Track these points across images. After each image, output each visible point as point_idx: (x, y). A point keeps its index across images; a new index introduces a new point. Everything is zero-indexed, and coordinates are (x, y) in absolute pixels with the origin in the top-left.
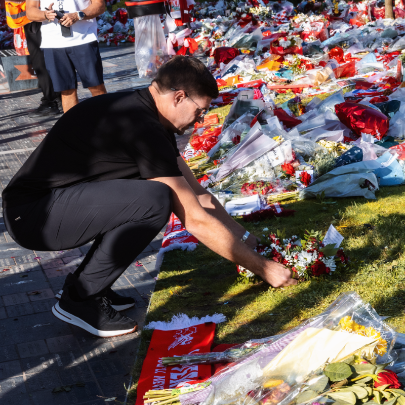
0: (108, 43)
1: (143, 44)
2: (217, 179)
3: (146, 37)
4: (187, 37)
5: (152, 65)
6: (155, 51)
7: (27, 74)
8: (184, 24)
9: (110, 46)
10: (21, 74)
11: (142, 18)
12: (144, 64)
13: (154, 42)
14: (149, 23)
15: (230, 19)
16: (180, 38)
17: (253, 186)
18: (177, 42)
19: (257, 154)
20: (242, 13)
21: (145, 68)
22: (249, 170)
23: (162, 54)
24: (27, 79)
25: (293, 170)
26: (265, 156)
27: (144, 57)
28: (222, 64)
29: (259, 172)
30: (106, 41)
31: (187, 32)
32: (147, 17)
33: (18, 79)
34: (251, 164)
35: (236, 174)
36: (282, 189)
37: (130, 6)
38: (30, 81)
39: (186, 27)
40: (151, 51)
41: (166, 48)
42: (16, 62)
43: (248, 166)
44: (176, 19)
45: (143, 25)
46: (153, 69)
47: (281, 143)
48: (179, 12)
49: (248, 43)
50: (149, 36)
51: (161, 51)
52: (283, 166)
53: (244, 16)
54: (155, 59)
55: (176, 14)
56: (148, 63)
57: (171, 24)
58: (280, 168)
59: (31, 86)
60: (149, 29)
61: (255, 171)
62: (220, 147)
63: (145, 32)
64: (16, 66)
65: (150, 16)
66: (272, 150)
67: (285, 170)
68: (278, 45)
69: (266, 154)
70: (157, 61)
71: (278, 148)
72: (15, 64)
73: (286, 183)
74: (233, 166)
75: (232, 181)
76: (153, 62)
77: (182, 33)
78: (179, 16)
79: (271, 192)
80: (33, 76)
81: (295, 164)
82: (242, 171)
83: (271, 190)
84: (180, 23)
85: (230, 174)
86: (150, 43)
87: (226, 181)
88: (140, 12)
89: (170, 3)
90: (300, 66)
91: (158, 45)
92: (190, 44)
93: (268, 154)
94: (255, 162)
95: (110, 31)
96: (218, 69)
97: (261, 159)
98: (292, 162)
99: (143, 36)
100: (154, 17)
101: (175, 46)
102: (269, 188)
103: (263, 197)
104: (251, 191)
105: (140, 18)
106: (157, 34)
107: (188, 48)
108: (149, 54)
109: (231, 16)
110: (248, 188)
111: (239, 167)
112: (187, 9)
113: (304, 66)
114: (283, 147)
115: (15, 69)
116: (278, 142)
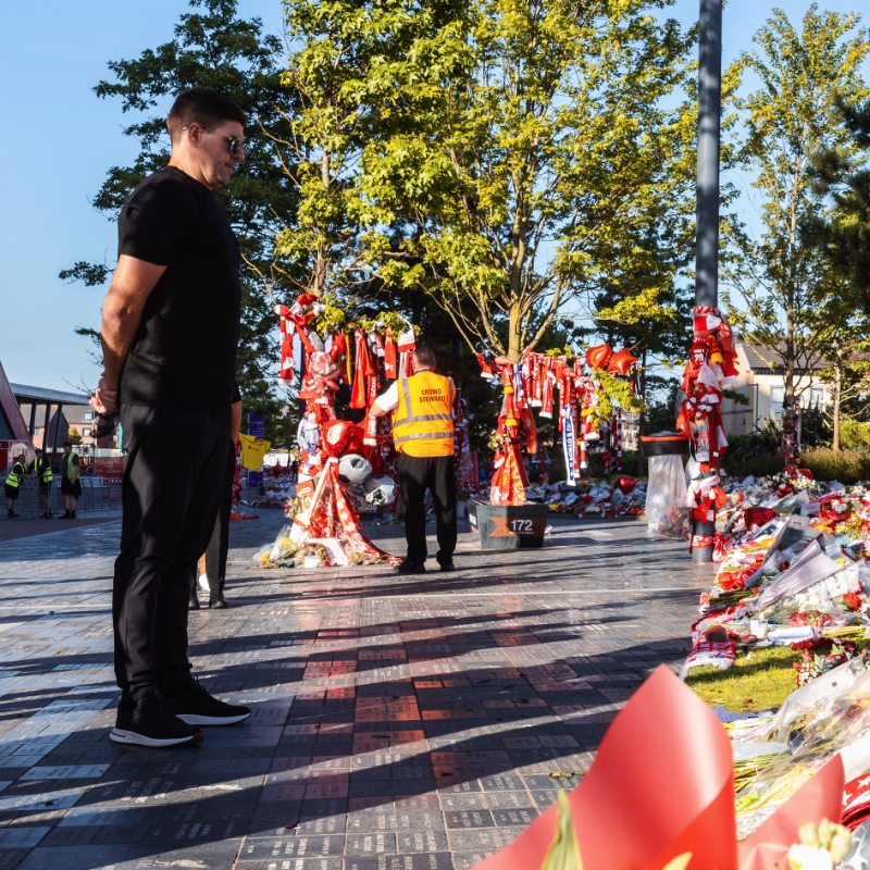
0: (603, 515)
1: (657, 490)
2: (757, 608)
3: (663, 482)
4: (713, 487)
5: (666, 517)
6: (671, 500)
7: (505, 529)
8: (712, 470)
9: (606, 518)
10: (498, 529)
11: (660, 457)
12: (656, 516)
13: (672, 489)
14: (668, 465)
15: (764, 489)
16: (705, 488)
17: (805, 616)
18: (700, 493)
19: (811, 579)
20: (780, 483)
21: (657, 520)
22: (800, 598)
23: (681, 505)
24: (504, 535)
25: (859, 603)
26: (822, 583)
27: (658, 506)
28: (755, 526)
29: (813, 600)
30: (601, 512)
31: (714, 480)
32: (666, 456)
33: (493, 534)
34: (804, 591)
35: (783, 601)
36: (844, 622)
37: (647, 442)
38: (507, 538)
39: (714, 473)
40: (667, 500)
41: (685, 498)
42: (494, 512)
43: (800, 592)
44: (702, 463)
45: (660, 467)
46: (667, 523)
47: (845, 568)
48: (707, 454)
49: (789, 508)
50: (667, 480)
51: (680, 502)
52: (846, 596)
53: (783, 486)
54: (670, 510)
55: (703, 456)
56: (660, 516)
57: (694, 468)
58: (841, 600)
59: (508, 544)
60: (667, 473)
61: (808, 599)
62: (763, 574)
63: (661, 475)
64: (492, 518)
65: (671, 456)
66: (833, 574)
67: (847, 602)
68: (830, 509)
69: (824, 579)
70: (673, 513)
71: (841, 573)
72: (492, 515)
73: (849, 615)
74: (779, 593)
75: (777, 611)
76: (669, 514)
77: (709, 481)
78: (707, 459)
79: (828, 625)
80: (511, 533)
81: (861, 597)
82: (791, 599)
83: (827, 622)
84: (707, 468)
85: (775, 602)
86: (666, 490)
87: (770, 610)
88: (658, 450)
89: (697, 443)
90: (860, 527)
91: (676, 493)
92: (717, 495)
93: (827, 581)
94: (810, 590)
95: (607, 500)
96: (749, 533)
97: (817, 586)
98: (858, 593)
99: (659, 480)
100: (675, 457)
101: (698, 497)
102: (827, 618)
103: (818, 629)
104: (801, 622)
105: (656, 457)
106: (676, 481)
107: (713, 501)
108: (663, 503)
109: (766, 485)
110: (798, 619)
111: (787, 595)
112: (717, 451)
113: (865, 528)
114: (847, 572)
115: (491, 521)
116: (840, 566)
